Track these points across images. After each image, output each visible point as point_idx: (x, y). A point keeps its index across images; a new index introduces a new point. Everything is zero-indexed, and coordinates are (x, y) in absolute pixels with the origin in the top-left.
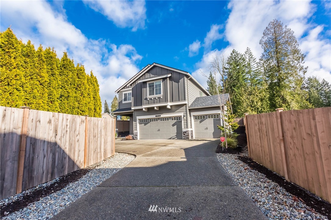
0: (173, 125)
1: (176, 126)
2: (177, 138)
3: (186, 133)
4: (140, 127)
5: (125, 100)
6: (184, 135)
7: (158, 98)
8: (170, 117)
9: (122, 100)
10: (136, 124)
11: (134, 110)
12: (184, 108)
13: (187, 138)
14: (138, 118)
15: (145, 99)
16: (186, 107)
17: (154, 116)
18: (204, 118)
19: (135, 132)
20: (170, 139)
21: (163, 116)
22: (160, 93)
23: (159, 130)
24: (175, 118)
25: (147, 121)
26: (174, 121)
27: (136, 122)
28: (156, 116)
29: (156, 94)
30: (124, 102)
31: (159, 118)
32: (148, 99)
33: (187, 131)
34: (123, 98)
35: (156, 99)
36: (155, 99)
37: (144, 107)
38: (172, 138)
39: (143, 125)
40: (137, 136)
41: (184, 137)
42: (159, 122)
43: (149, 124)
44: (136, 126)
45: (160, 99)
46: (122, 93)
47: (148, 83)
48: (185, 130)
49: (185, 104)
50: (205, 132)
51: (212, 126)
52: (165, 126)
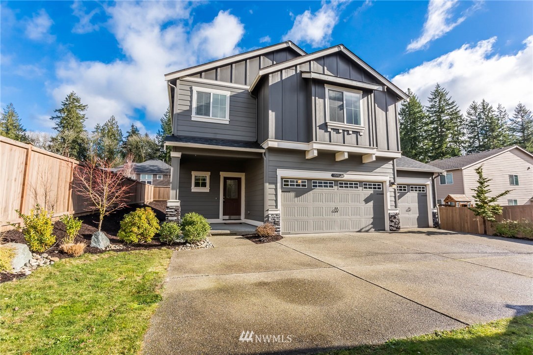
0: (367, 201)
1: (371, 204)
2: (374, 230)
3: (395, 218)
4: (284, 199)
5: (203, 109)
6: (392, 221)
7: (353, 131)
8: (361, 182)
9: (190, 111)
10: (276, 189)
11: (271, 150)
12: (389, 165)
13: (397, 228)
14: (281, 173)
15: (321, 127)
16: (393, 164)
17: (327, 175)
18: (405, 190)
19: (270, 212)
20: (360, 231)
21: (348, 176)
22: (357, 122)
23: (336, 210)
24: (365, 184)
25: (305, 186)
26: (370, 192)
27: (273, 186)
28: (333, 175)
29: (350, 121)
30: (195, 117)
31: (337, 181)
32: (329, 130)
33: (397, 214)
35: (348, 134)
36: (346, 133)
37: (313, 149)
38: (363, 230)
39: (292, 194)
40: (279, 225)
41: (391, 226)
42: (336, 190)
43: (311, 192)
44: (276, 195)
45: (359, 136)
46: (191, 88)
47: (327, 88)
48: (392, 212)
49: (392, 159)
50: (407, 215)
51: (417, 205)
52: (350, 202)
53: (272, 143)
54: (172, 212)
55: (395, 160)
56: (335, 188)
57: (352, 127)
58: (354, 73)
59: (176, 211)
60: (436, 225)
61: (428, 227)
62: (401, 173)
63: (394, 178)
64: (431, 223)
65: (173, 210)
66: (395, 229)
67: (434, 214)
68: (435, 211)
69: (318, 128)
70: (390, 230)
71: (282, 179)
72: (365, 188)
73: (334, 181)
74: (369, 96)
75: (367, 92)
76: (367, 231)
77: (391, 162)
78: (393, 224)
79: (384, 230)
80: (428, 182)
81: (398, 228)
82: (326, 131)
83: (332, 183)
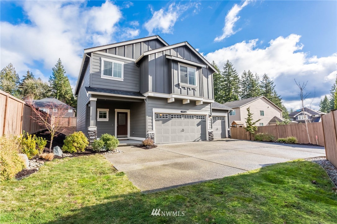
0: (198, 125)
1: (200, 126)
2: (201, 140)
3: (211, 134)
4: (157, 125)
5: (108, 72)
6: (210, 135)
7: (192, 89)
8: (195, 115)
9: (100, 72)
10: (152, 119)
12: (208, 106)
14: (155, 110)
16: (211, 106)
17: (178, 112)
19: (149, 132)
20: (194, 141)
21: (189, 112)
22: (194, 84)
23: (183, 130)
24: (197, 116)
25: (167, 117)
26: (199, 120)
28: (181, 112)
29: (190, 83)
30: (103, 76)
31: (184, 115)
32: (180, 87)
33: (212, 132)
34: (103, 69)
35: (190, 90)
36: (188, 89)
37: (172, 97)
38: (196, 140)
39: (161, 122)
40: (154, 139)
41: (209, 138)
42: (183, 120)
43: (170, 121)
44: (152, 123)
45: (195, 91)
46: (100, 58)
47: (179, 64)
48: (210, 131)
49: (210, 103)
50: (216, 132)
51: (220, 127)
52: (190, 126)
53: (150, 94)
54: (92, 134)
55: (211, 104)
56: (182, 118)
57: (191, 86)
58: (192, 58)
59: (94, 133)
60: (229, 137)
61: (226, 138)
62: (214, 110)
63: (211, 113)
64: (227, 136)
65: (92, 133)
66: (211, 139)
67: (228, 131)
68: (229, 129)
69: (175, 86)
70: (209, 140)
71: (155, 113)
72: (197, 118)
73: (182, 115)
74: (200, 70)
75: (199, 68)
76: (198, 141)
77: (209, 105)
78: (210, 137)
79: (206, 140)
80: (226, 115)
81: (213, 139)
82: (179, 88)
83: (181, 116)
